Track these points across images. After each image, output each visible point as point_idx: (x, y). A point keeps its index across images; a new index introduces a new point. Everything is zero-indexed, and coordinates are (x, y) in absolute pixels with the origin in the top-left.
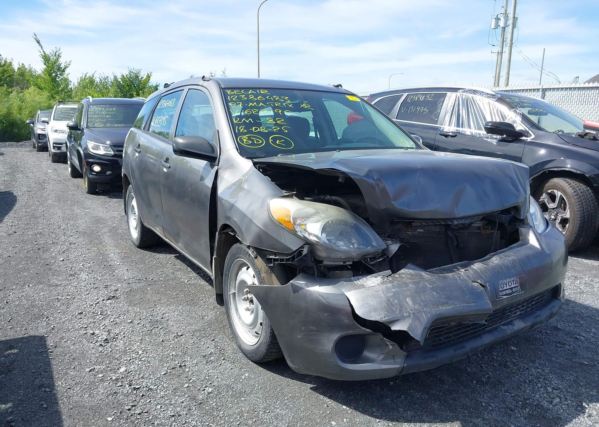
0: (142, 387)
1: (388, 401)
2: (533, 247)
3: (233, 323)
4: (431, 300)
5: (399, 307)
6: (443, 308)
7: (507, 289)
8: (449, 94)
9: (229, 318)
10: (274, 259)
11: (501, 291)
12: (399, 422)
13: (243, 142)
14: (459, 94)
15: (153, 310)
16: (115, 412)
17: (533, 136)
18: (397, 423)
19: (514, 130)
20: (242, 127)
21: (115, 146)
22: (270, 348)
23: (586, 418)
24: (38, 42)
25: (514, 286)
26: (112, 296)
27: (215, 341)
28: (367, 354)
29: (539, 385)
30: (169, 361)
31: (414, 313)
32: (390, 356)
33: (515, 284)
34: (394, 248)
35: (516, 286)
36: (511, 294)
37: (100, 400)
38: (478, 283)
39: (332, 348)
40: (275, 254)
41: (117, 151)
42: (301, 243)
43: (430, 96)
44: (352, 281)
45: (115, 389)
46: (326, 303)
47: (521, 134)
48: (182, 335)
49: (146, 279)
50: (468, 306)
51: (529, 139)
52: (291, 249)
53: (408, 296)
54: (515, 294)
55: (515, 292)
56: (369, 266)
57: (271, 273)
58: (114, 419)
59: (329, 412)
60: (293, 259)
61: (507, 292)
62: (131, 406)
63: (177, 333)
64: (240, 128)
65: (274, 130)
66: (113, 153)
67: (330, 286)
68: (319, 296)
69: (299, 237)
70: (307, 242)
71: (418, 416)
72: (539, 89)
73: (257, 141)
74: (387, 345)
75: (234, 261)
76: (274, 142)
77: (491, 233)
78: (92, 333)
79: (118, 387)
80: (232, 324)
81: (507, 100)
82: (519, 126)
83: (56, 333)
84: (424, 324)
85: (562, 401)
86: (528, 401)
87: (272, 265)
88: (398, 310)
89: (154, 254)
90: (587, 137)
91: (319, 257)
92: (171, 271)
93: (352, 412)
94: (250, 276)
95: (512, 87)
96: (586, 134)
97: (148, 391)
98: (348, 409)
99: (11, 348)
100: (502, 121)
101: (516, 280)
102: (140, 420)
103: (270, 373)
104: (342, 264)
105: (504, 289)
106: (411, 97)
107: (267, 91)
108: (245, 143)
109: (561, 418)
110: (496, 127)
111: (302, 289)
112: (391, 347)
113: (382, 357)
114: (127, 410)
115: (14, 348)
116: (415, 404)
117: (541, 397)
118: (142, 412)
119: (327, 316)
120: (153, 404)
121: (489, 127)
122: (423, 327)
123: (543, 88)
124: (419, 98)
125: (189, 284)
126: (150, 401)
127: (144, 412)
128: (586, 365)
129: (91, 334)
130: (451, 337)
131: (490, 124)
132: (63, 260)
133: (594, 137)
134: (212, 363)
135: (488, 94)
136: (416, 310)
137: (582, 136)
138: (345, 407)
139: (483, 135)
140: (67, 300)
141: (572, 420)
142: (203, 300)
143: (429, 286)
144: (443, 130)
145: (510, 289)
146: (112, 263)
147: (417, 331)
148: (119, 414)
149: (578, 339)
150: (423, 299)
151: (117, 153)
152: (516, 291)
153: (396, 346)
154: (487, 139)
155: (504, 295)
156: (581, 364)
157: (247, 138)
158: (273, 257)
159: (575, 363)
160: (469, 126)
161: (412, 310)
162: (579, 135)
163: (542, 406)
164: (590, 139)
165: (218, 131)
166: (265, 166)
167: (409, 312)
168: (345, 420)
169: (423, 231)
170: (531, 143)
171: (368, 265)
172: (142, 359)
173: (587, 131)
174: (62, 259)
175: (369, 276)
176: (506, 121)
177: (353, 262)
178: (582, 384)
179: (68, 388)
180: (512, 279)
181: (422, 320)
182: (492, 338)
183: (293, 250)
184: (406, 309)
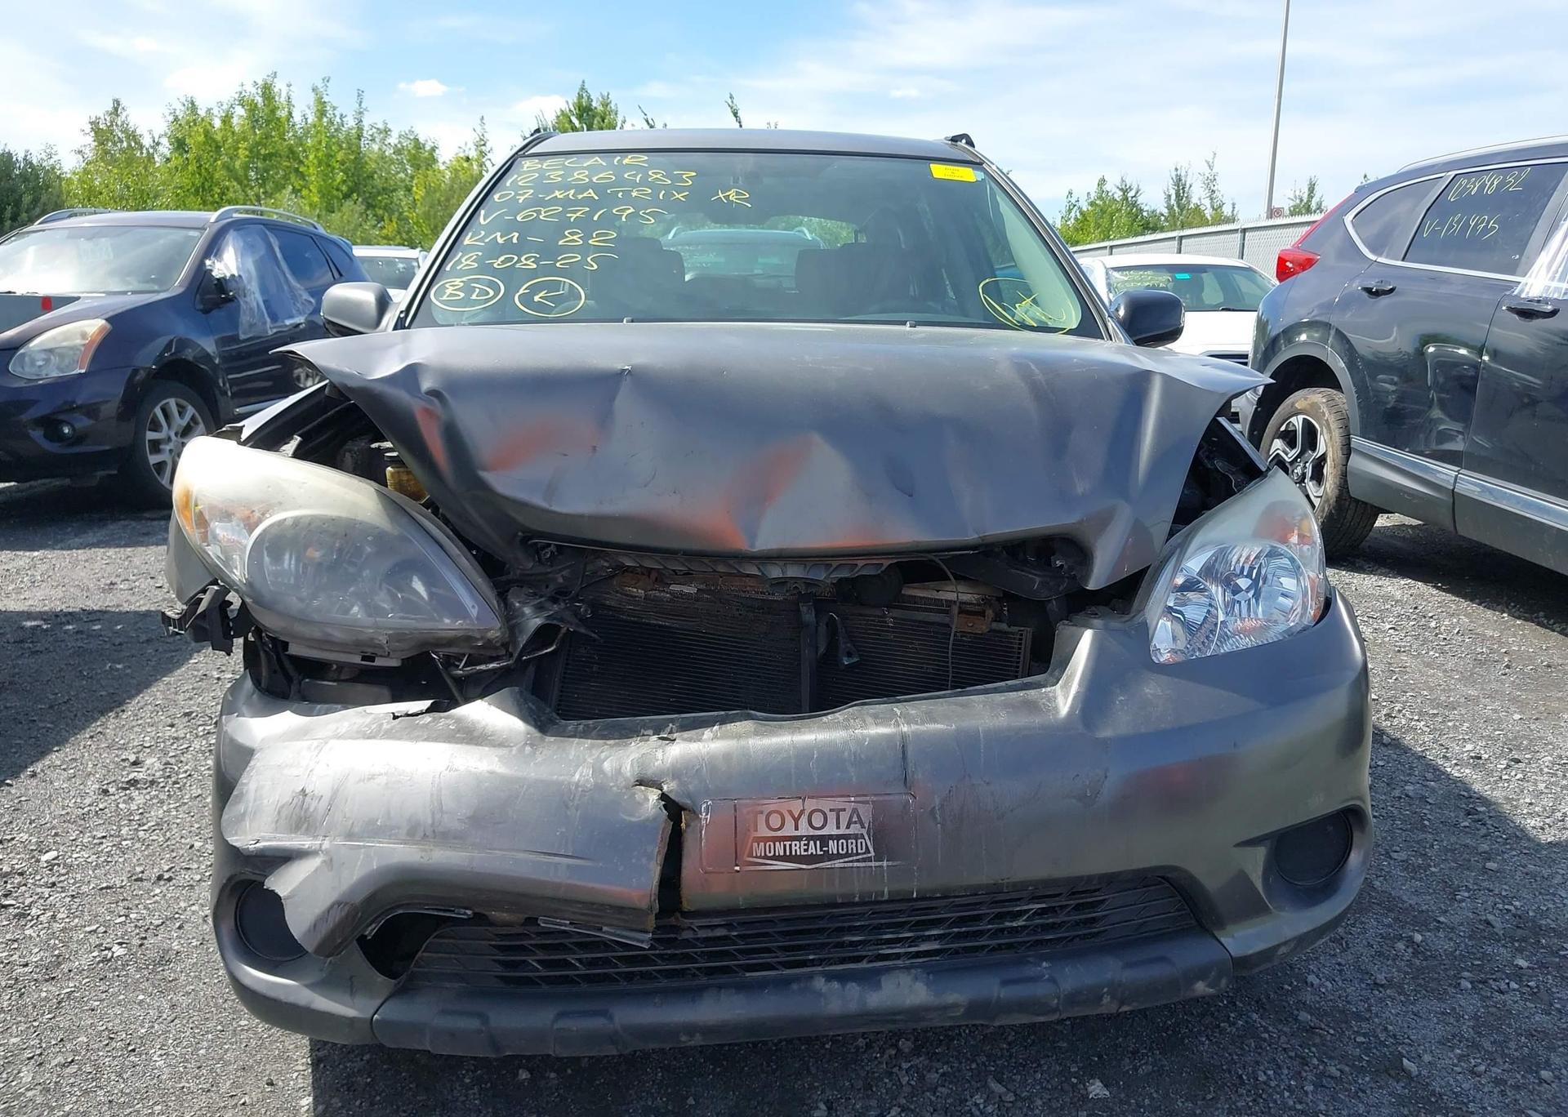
7: (799, 838)
11: (766, 839)
13: (441, 296)
24: (735, 114)
25: (835, 832)
33: (843, 824)
35: (848, 832)
36: (815, 858)
38: (660, 789)
43: (1517, 179)
54: (838, 863)
55: (839, 856)
56: (448, 680)
61: (798, 848)
64: (464, 259)
69: (198, 558)
73: (481, 293)
76: (528, 296)
77: (992, 631)
101: (855, 811)
104: (357, 660)
105: (779, 834)
106: (1460, 186)
107: (645, 158)
113: (326, 971)
124: (1482, 187)
130: (566, 964)
145: (810, 838)
152: (847, 855)
155: (775, 858)
169: (693, 591)
171: (445, 676)
177: (404, 658)
180: (838, 803)
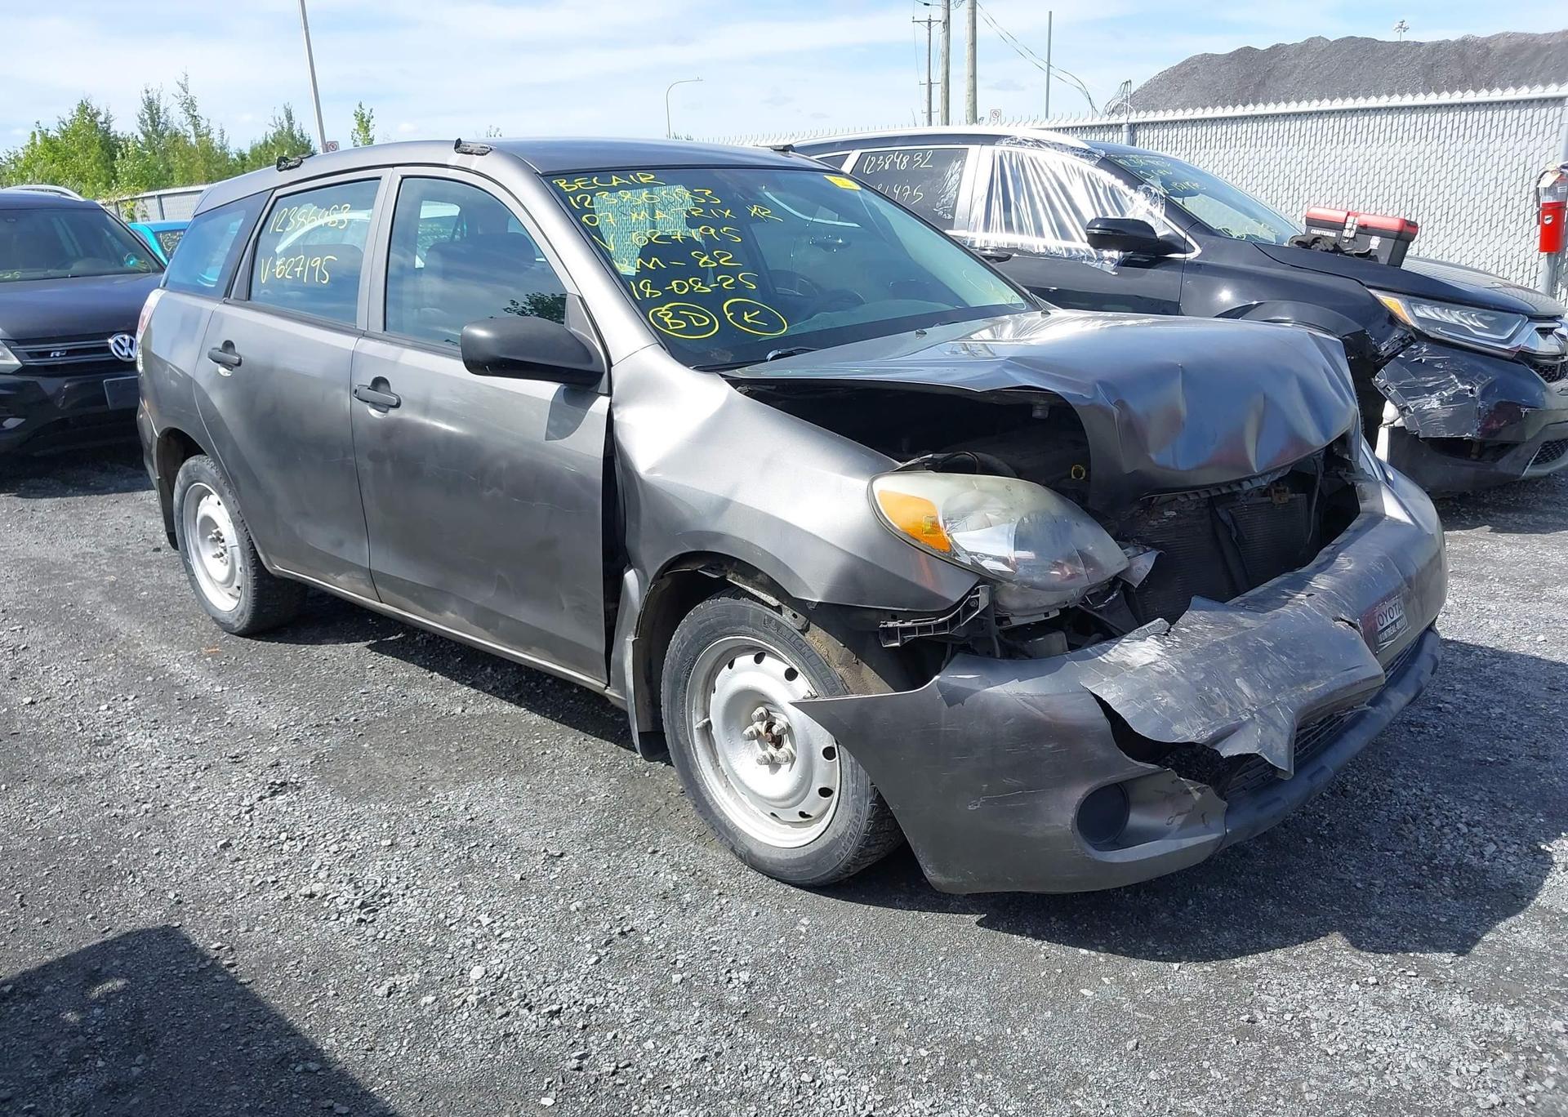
0: (565, 1006)
1: (1164, 916)
2: (1396, 523)
3: (712, 799)
4: (1282, 675)
5: (1227, 703)
6: (1310, 689)
7: (1389, 626)
8: (973, 150)
9: (698, 790)
10: (901, 628)
12: (1221, 959)
13: (665, 325)
14: (999, 149)
15: (430, 802)
16: (549, 1083)
17: (1198, 251)
18: (1219, 962)
19: (1152, 237)
20: (646, 283)
21: (19, 342)
22: (868, 845)
23: (1562, 873)
26: (278, 782)
27: (661, 853)
28: (1137, 819)
29: (1437, 823)
30: (583, 927)
31: (1259, 712)
32: (1197, 817)
33: (1398, 611)
34: (1144, 564)
35: (1400, 616)
36: (1395, 634)
37: (481, 1061)
38: (1343, 620)
39: (1072, 823)
40: (907, 616)
41: (31, 355)
42: (970, 582)
43: (924, 158)
44: (1090, 657)
45: (499, 1026)
46: (1048, 719)
47: (1172, 244)
48: (562, 855)
49: (337, 720)
50: (1349, 676)
51: (1191, 256)
52: (946, 600)
53: (1235, 675)
54: (1400, 634)
55: (1399, 630)
56: (1095, 614)
57: (857, 663)
58: (561, 1100)
59: (1060, 971)
60: (955, 621)
61: (1390, 632)
62: (576, 1058)
63: (545, 851)
64: (641, 286)
65: (724, 285)
66: (16, 362)
67: (1047, 677)
68: (1024, 704)
69: (962, 567)
70: (985, 579)
71: (1252, 938)
72: (1121, 126)
73: (700, 320)
74: (1189, 793)
75: (709, 643)
76: (738, 317)
77: (1290, 500)
78: (308, 892)
79: (500, 1018)
80: (710, 804)
81: (1120, 161)
82: (1163, 227)
83: (199, 913)
84: (1287, 731)
85: (1502, 848)
86: (1436, 862)
87: (898, 644)
88: (1228, 710)
89: (304, 648)
90: (1320, 246)
91: (1004, 608)
92: (391, 688)
93: (1108, 961)
94: (775, 677)
95: (1055, 121)
96: (1316, 239)
97: (587, 1012)
98: (1093, 953)
99: (96, 978)
100: (1119, 217)
101: (1399, 603)
102: (627, 1087)
103: (858, 905)
104: (1044, 618)
106: (870, 161)
107: (652, 177)
108: (671, 328)
109: (1519, 885)
110: (1113, 231)
111: (972, 694)
112: (1197, 796)
113: (1179, 820)
114: (574, 1070)
115: (108, 977)
116: (1227, 914)
117: (1455, 847)
118: (617, 1067)
119: (1054, 748)
120: (627, 1043)
121: (1096, 232)
122: (1286, 738)
123: (1129, 121)
124: (893, 163)
125: (472, 717)
126: (615, 1036)
127: (621, 1066)
128: (1491, 762)
129: (306, 896)
131: (1098, 226)
132: (32, 703)
133: (1336, 245)
134: (697, 911)
135: (1073, 148)
136: (1262, 702)
137: (1304, 245)
138: (1084, 952)
139: (1077, 251)
140: (149, 815)
141: (1542, 884)
142: (545, 753)
143: (1267, 643)
144: (973, 242)
145: (1392, 624)
146: (197, 690)
147: (1277, 749)
148: (561, 1084)
149: (1440, 709)
150: (1268, 675)
151: (32, 362)
153: (1210, 791)
154: (1089, 263)
155: (1385, 640)
156: (1482, 763)
157: (671, 314)
158: (898, 624)
159: (1468, 762)
160: (1040, 232)
161: (1253, 705)
162: (1298, 243)
163: (1467, 864)
164: (1327, 250)
165: (581, 299)
166: (774, 387)
167: (1250, 710)
168: (1106, 980)
169: (1175, 514)
170: (1194, 267)
171: (1092, 612)
172: (503, 936)
173: (1316, 232)
174: (30, 699)
175: (1124, 640)
176: (1129, 216)
177: (1061, 610)
178: (1509, 805)
179: (367, 1050)
180: (1394, 600)
181: (1280, 723)
182: (1364, 738)
183: (952, 602)
184: (1242, 704)
